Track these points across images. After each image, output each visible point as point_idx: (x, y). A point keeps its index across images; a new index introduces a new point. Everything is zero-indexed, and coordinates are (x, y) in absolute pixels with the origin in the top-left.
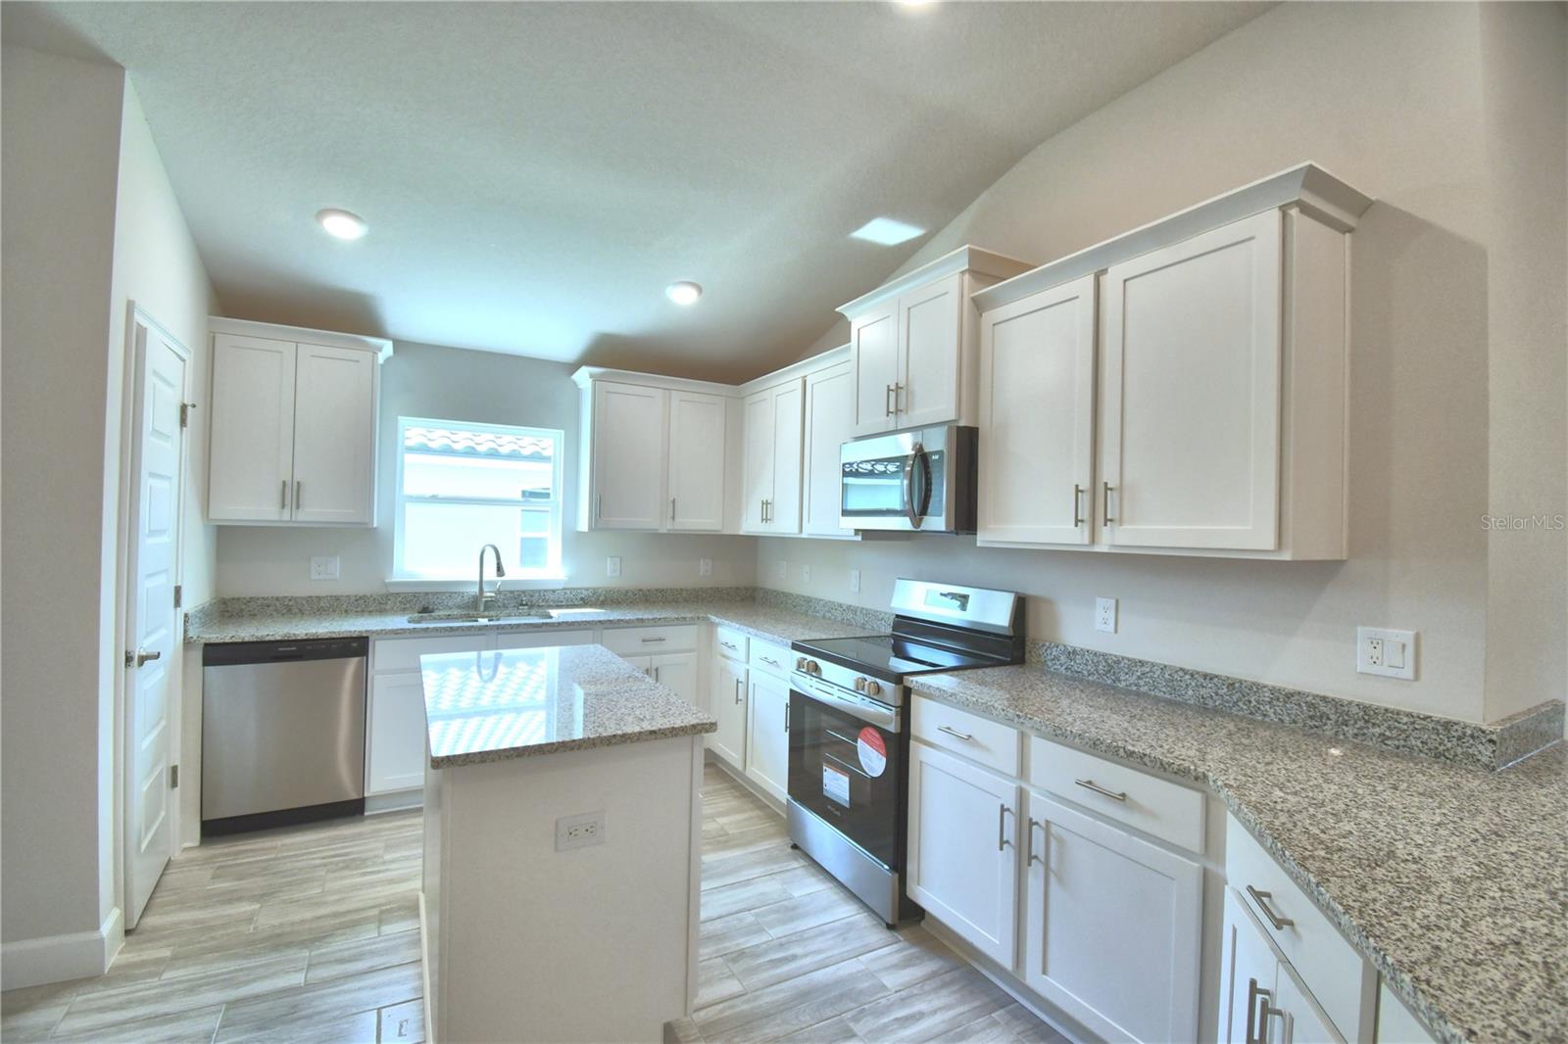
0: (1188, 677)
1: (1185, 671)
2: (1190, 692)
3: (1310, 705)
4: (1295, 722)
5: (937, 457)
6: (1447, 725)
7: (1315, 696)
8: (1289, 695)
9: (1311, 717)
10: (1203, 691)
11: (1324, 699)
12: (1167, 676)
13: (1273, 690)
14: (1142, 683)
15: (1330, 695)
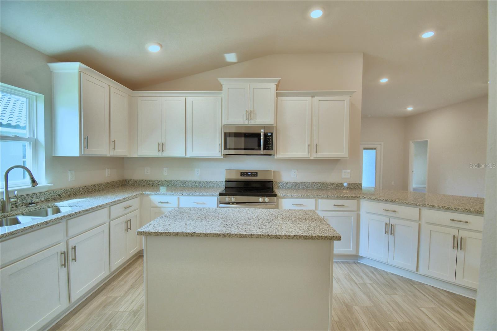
0: (315, 183)
1: (314, 183)
2: (315, 186)
3: (337, 185)
4: (334, 188)
5: (270, 134)
6: (356, 184)
7: (337, 183)
8: (333, 184)
9: (337, 187)
10: (318, 186)
11: (339, 183)
12: (310, 184)
13: (330, 183)
14: (305, 186)
15: (339, 182)
